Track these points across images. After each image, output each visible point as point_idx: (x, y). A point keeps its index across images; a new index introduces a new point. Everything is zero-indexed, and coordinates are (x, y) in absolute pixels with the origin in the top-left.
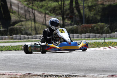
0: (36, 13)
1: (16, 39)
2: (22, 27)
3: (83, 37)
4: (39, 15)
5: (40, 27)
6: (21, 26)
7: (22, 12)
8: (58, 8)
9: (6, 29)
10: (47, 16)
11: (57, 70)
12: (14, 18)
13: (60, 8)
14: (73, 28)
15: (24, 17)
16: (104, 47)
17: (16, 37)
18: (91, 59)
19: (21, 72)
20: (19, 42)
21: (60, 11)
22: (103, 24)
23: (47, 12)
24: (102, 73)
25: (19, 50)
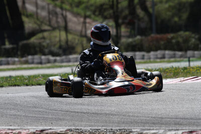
0: (69, 16)
1: (33, 63)
2: (44, 42)
3: (152, 57)
4: (75, 19)
5: (77, 41)
6: (42, 40)
7: (44, 14)
8: (107, 7)
9: (15, 46)
10: (88, 20)
11: (93, 124)
12: (31, 25)
13: (112, 7)
14: (135, 41)
15: (48, 23)
16: (182, 79)
17: (33, 59)
18: (157, 100)
19: (29, 127)
20: (37, 68)
21: (111, 11)
22: (187, 33)
23: (88, 13)
24: (173, 128)
25: (33, 85)
